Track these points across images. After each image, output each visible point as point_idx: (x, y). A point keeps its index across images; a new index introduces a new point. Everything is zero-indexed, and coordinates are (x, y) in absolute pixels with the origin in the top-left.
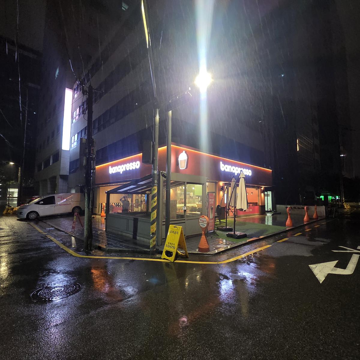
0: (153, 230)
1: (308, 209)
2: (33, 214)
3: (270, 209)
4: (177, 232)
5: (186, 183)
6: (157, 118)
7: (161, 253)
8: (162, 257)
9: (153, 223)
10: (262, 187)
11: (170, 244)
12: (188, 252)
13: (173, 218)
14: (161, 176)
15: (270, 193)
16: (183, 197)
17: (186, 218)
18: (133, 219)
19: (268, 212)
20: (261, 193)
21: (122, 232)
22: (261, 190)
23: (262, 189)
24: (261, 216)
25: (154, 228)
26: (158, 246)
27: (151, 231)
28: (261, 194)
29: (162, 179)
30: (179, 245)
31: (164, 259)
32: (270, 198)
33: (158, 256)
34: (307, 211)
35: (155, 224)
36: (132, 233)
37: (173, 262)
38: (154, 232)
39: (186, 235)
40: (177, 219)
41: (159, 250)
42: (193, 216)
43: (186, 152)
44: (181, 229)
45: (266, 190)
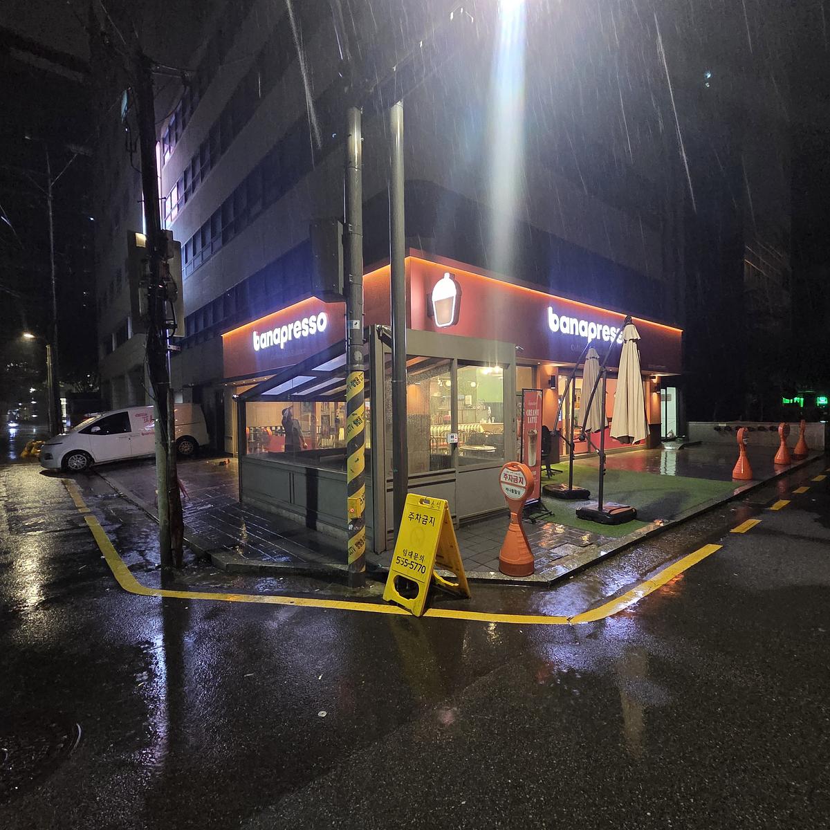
0: (355, 512)
1: (786, 430)
2: (79, 457)
3: (671, 432)
4: (429, 519)
5: (455, 362)
6: (356, 140)
7: (383, 577)
8: (386, 597)
9: (353, 487)
10: (654, 378)
11: (407, 557)
12: (467, 575)
13: (420, 467)
14: (378, 341)
15: (672, 391)
16: (447, 406)
17: (456, 468)
18: (304, 471)
19: (667, 440)
20: (651, 391)
21: (278, 507)
22: (651, 383)
23: (655, 381)
24: (651, 451)
25: (357, 503)
26: (377, 553)
27: (349, 515)
28: (651, 395)
29: (380, 348)
30: (439, 556)
31: (392, 603)
32: (672, 404)
33: (373, 589)
34: (785, 438)
35: (363, 489)
36: (305, 513)
37: (420, 617)
38: (359, 516)
39: (459, 517)
40: (431, 470)
41: (376, 567)
42: (477, 461)
43: (452, 277)
44: (442, 509)
45: (664, 383)
